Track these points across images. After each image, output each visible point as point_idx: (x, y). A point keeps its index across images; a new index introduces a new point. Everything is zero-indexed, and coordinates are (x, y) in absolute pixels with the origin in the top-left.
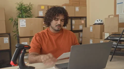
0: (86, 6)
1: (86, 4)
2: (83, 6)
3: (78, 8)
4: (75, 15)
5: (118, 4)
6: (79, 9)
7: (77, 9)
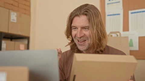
0: (29, 14)
1: (29, 11)
2: (25, 14)
3: (15, 14)
4: (8, 30)
5: (108, 15)
6: (17, 16)
7: (14, 17)
